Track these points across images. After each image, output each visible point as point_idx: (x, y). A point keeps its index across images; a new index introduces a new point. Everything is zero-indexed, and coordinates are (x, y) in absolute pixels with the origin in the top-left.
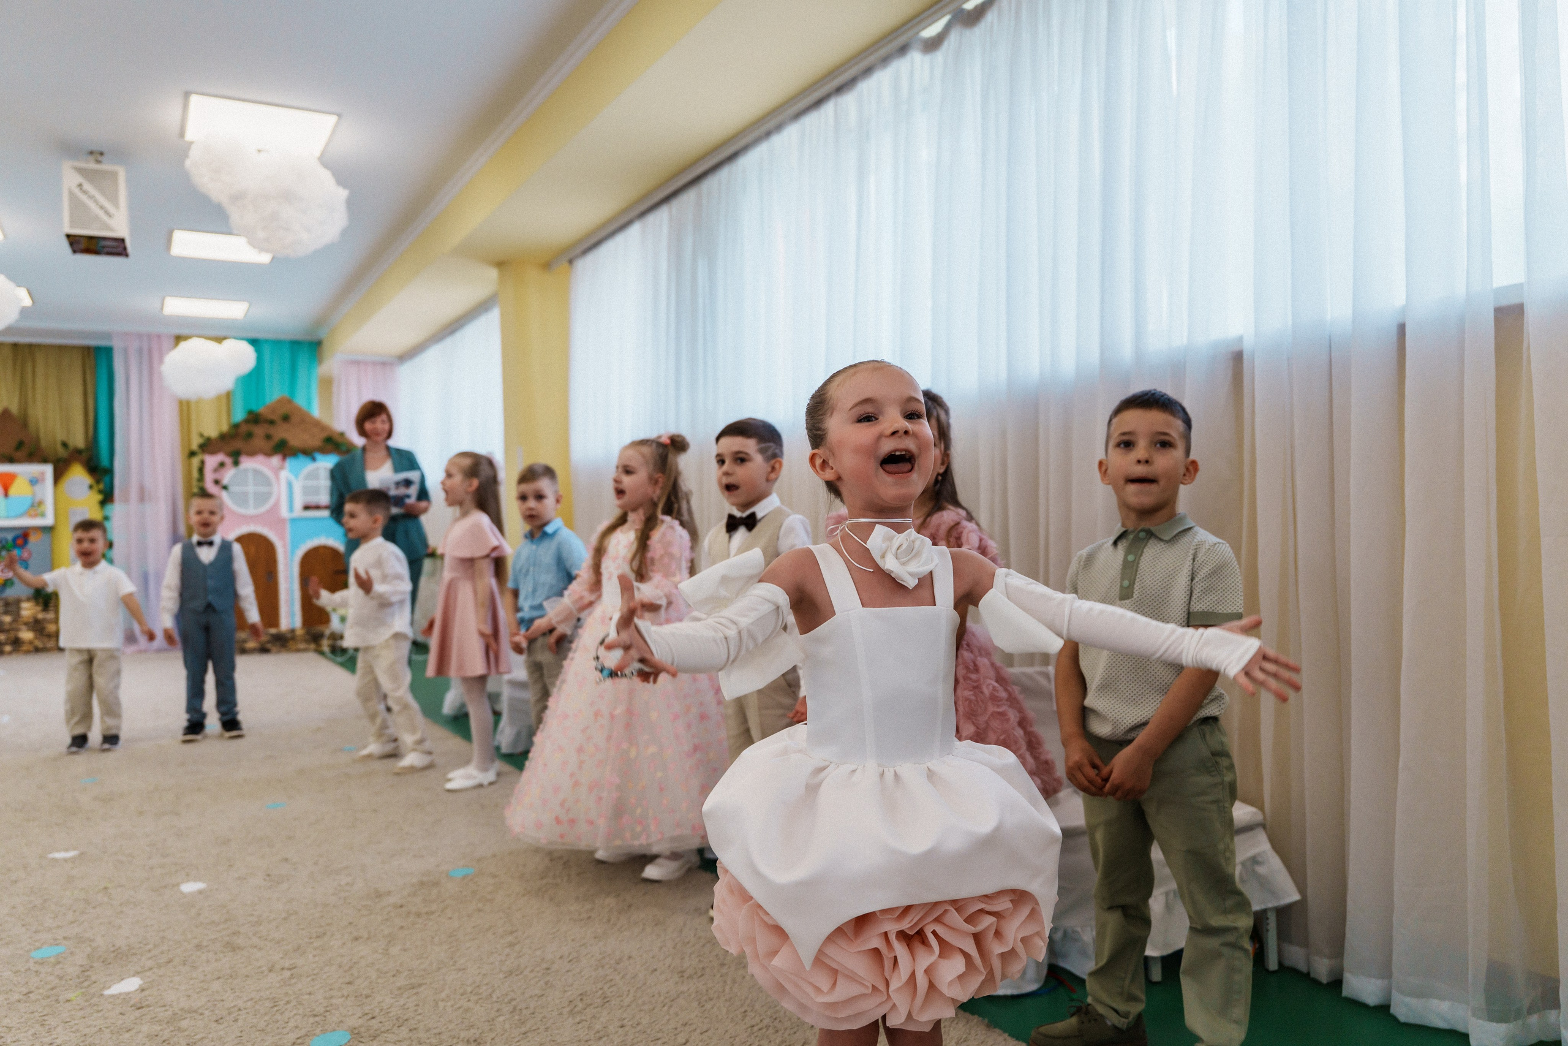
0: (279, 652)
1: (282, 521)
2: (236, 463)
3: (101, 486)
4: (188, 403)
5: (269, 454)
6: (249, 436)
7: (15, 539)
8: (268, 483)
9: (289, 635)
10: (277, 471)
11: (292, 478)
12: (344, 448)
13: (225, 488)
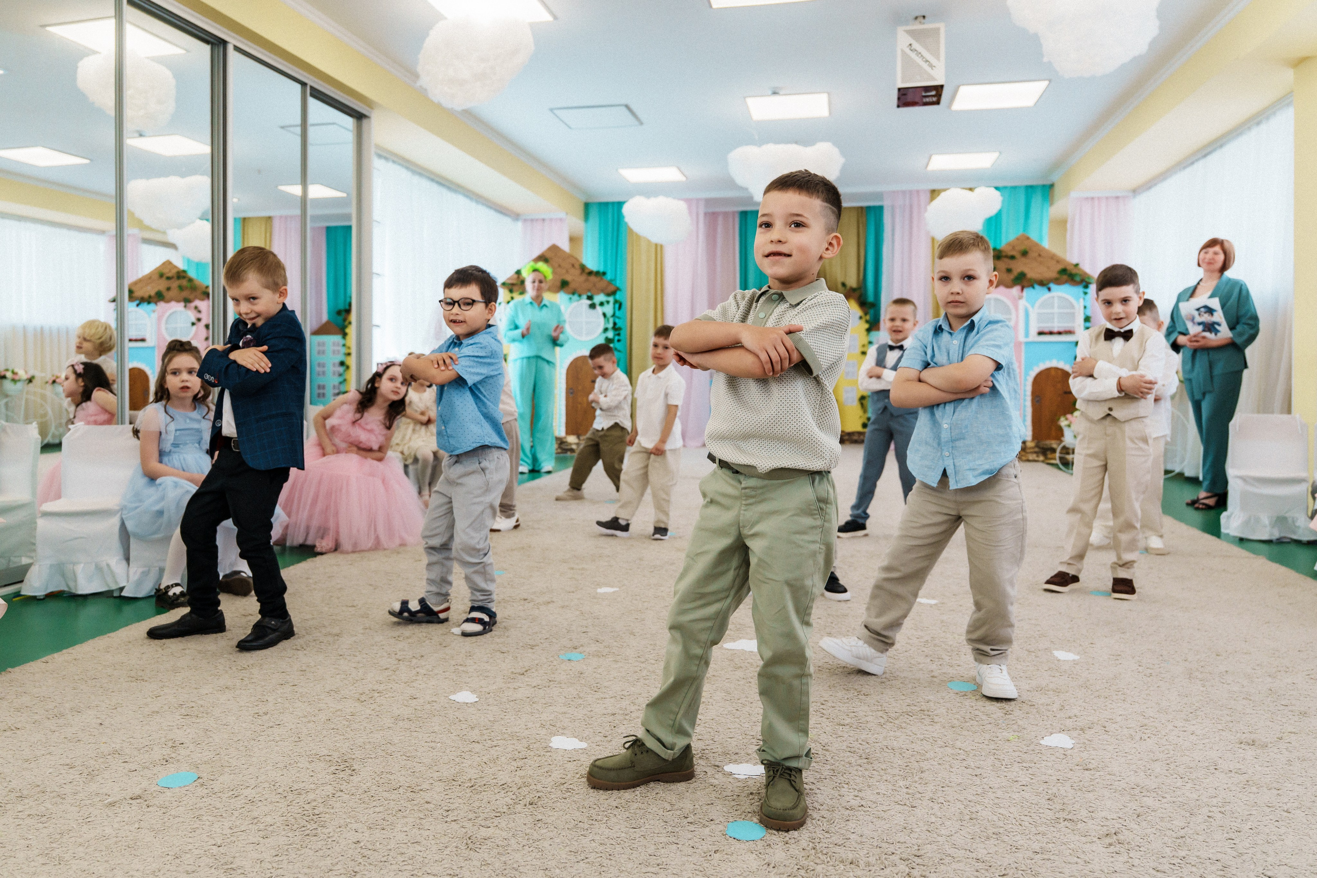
3: (868, 318)
5: (1009, 286)
8: (1008, 311)
10: (1015, 302)
11: (1029, 306)
12: (1077, 279)
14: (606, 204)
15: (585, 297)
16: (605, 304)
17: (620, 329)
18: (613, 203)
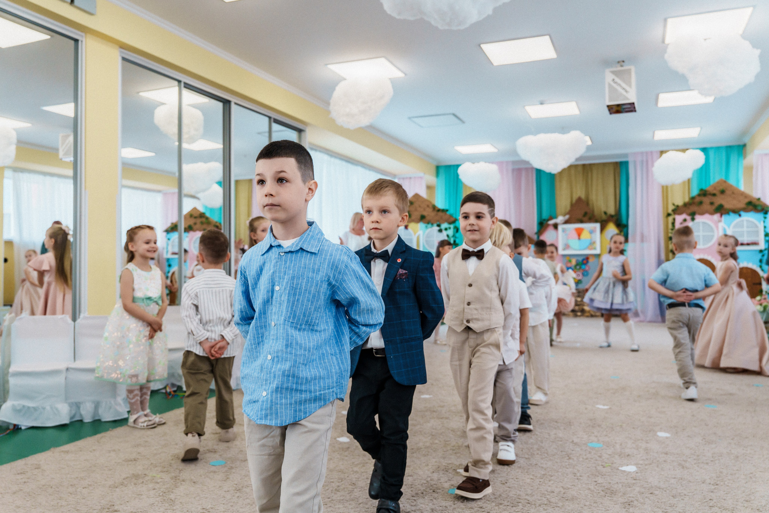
2: (693, 219)
4: (667, 187)
5: (712, 214)
6: (701, 203)
7: (583, 260)
8: (712, 230)
10: (717, 223)
11: (726, 225)
12: (759, 208)
14: (449, 166)
15: (435, 225)
16: (448, 229)
18: (454, 166)
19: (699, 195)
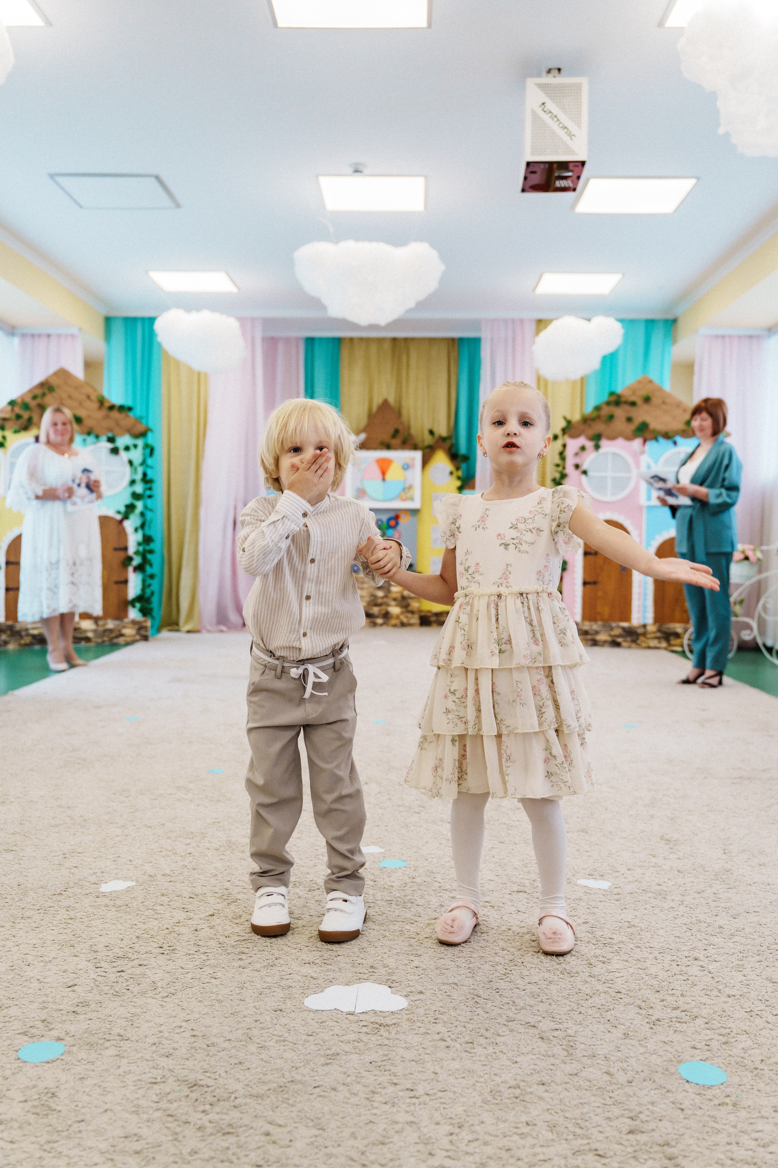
0: (629, 647)
1: (641, 508)
2: (596, 447)
3: (460, 473)
5: (629, 438)
6: (610, 418)
7: (389, 519)
8: (627, 469)
9: (640, 631)
10: (636, 456)
11: (651, 463)
13: (585, 472)
14: (134, 320)
15: (104, 438)
16: (132, 448)
17: (151, 481)
18: (143, 319)
19: (608, 403)
